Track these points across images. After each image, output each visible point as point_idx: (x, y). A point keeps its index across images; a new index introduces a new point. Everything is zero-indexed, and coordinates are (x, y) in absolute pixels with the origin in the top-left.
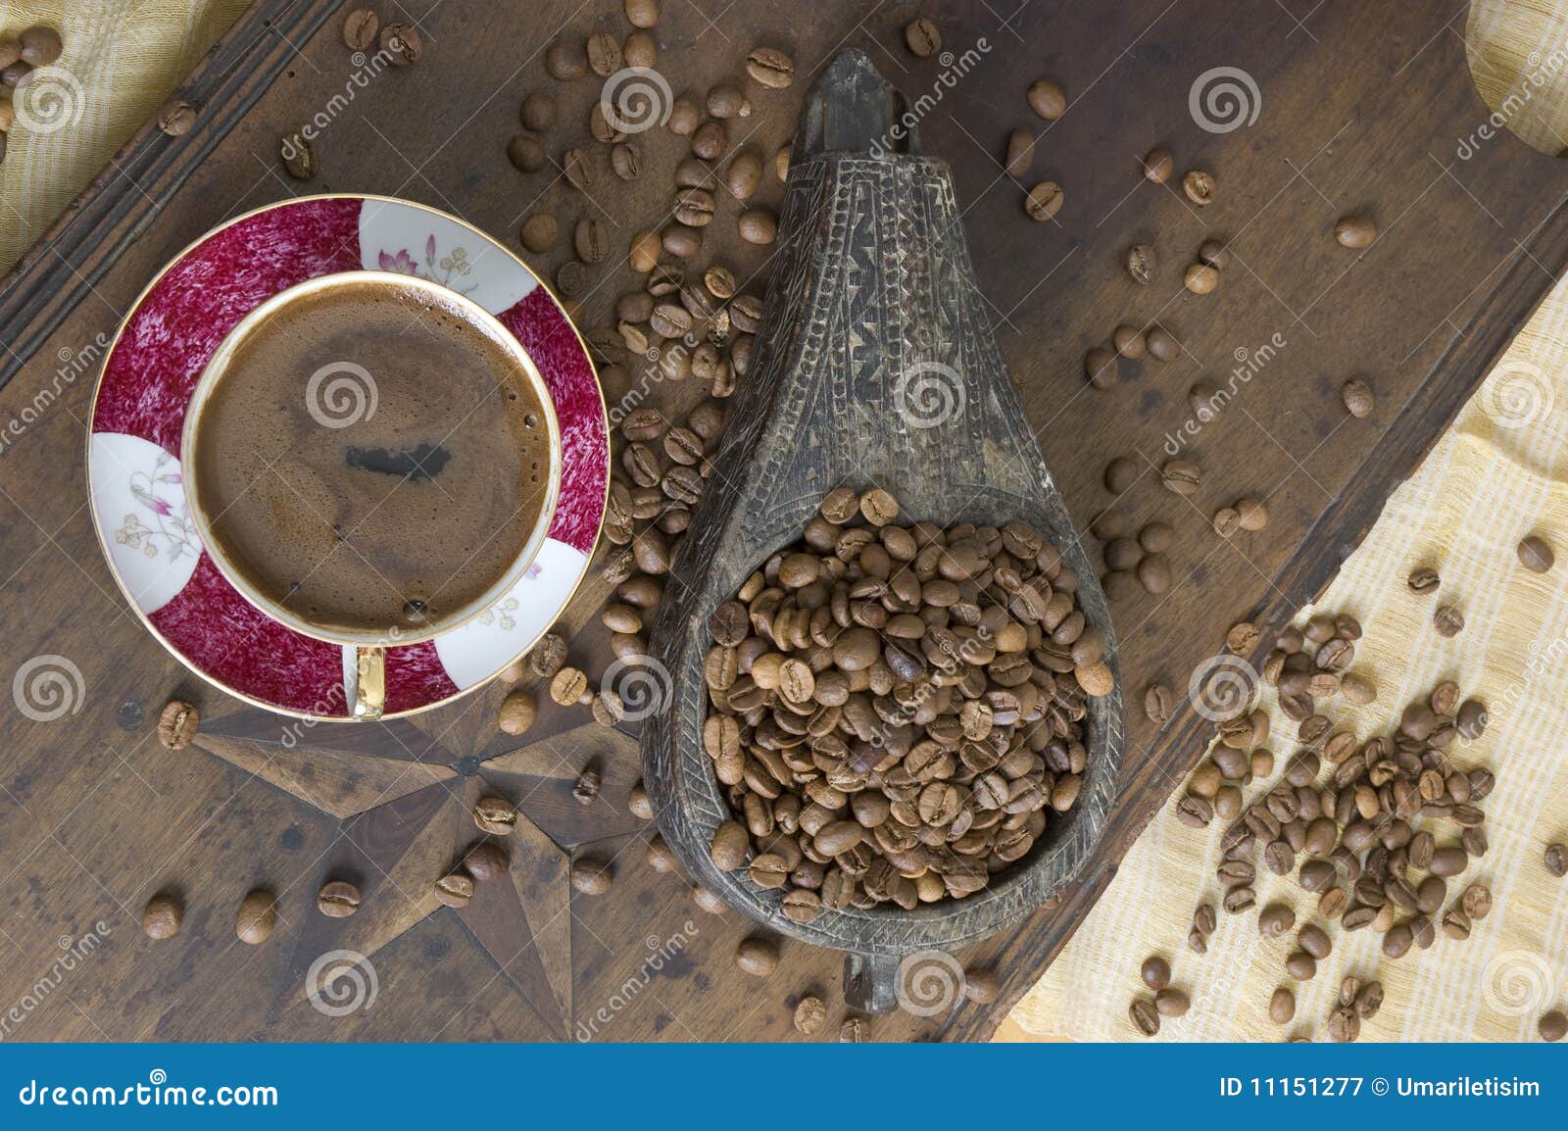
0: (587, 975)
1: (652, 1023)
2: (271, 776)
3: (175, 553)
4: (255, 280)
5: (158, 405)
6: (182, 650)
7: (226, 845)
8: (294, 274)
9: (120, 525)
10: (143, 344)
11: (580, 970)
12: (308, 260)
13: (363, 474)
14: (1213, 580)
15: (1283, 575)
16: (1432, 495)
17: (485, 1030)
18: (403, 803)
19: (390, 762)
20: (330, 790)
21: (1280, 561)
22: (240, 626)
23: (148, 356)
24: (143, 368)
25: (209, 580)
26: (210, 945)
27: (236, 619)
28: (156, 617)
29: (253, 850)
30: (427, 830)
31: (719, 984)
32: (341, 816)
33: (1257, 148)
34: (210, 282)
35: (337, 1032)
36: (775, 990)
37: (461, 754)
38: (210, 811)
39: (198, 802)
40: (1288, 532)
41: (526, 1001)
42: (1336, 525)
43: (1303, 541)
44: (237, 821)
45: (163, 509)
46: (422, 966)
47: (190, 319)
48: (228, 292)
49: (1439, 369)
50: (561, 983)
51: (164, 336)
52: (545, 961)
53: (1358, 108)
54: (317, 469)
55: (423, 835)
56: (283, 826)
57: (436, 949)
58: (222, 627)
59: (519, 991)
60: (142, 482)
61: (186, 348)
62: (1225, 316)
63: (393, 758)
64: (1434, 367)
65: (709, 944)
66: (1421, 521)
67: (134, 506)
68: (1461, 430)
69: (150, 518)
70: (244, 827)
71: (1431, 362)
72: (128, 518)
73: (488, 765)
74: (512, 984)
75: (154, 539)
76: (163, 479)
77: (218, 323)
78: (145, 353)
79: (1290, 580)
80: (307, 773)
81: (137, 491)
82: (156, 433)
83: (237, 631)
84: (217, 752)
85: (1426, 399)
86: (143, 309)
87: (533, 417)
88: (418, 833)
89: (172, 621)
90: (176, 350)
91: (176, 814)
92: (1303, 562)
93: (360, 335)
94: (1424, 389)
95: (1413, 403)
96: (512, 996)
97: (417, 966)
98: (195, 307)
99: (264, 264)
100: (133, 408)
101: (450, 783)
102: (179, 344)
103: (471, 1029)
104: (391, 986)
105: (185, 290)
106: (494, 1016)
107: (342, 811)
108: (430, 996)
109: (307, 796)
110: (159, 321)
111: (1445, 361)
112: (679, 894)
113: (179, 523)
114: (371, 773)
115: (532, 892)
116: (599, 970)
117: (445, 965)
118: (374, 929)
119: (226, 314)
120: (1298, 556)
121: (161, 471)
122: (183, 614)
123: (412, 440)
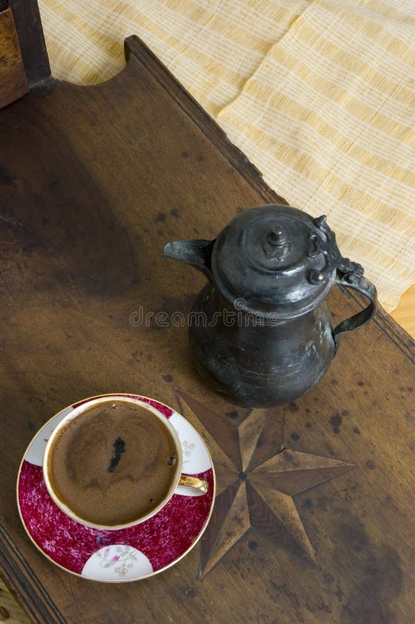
0: (332, 453)
1: (356, 434)
2: (227, 548)
3: (134, 558)
4: (43, 506)
5: (78, 551)
6: (170, 563)
7: (249, 570)
8: (44, 491)
9: (117, 574)
10: (54, 550)
11: (329, 455)
12: (41, 485)
13: (117, 468)
14: (244, 206)
15: (249, 183)
16: (237, 131)
17: (343, 494)
18: (250, 503)
19: (234, 504)
20: (239, 527)
21: (244, 182)
22: (167, 542)
23: (59, 549)
24: (63, 553)
25: (147, 549)
26: (285, 585)
27: (164, 542)
28: (155, 569)
29: (253, 561)
30: (263, 497)
31: (347, 407)
32: (249, 526)
33: (95, 160)
34: (39, 521)
35: (330, 547)
36: (355, 389)
37: (238, 478)
38: (235, 573)
39: (230, 576)
40: (234, 177)
41: (336, 477)
42: (236, 162)
43: (239, 174)
44: (241, 564)
45: (116, 558)
46: (313, 510)
47: (50, 532)
48: (44, 517)
49: (191, 117)
50: (332, 463)
51: (53, 542)
52: (322, 467)
53: (91, 124)
54: (112, 483)
55: (264, 499)
56: (247, 548)
57: (308, 504)
58: (165, 548)
59: (331, 479)
60: (104, 563)
61: (60, 536)
62: (152, 183)
63: (232, 502)
64: (188, 118)
65: (331, 408)
66: (245, 137)
67: (113, 568)
68: (216, 117)
69: (118, 564)
70: (244, 562)
71: (187, 118)
72: (116, 571)
73: (244, 470)
74: (329, 481)
75: (127, 564)
76: (106, 556)
77: (55, 523)
78: (58, 550)
79: (251, 181)
80: (230, 534)
81: (107, 566)
82: (88, 554)
83: (168, 543)
84: (213, 565)
85: (199, 123)
86: (41, 546)
87: (114, 405)
88: (263, 500)
89: (158, 564)
90: (60, 539)
91: (232, 585)
92: (246, 175)
93: (68, 458)
94: (196, 123)
95: (200, 127)
96: (333, 481)
97: (312, 513)
98: (46, 529)
99: (38, 501)
100: (76, 559)
101: (247, 484)
102: (58, 538)
103: (341, 498)
104: (318, 523)
105: (39, 531)
106: (338, 489)
107: (247, 525)
108: (326, 510)
109: (238, 537)
110: (47, 542)
111: (188, 114)
112: (310, 414)
113: (124, 554)
114: (236, 512)
115: (296, 465)
116: (331, 449)
117: (315, 502)
118: (294, 525)
119: (52, 519)
120: (244, 177)
121: (103, 556)
122: (157, 560)
123: (111, 449)
